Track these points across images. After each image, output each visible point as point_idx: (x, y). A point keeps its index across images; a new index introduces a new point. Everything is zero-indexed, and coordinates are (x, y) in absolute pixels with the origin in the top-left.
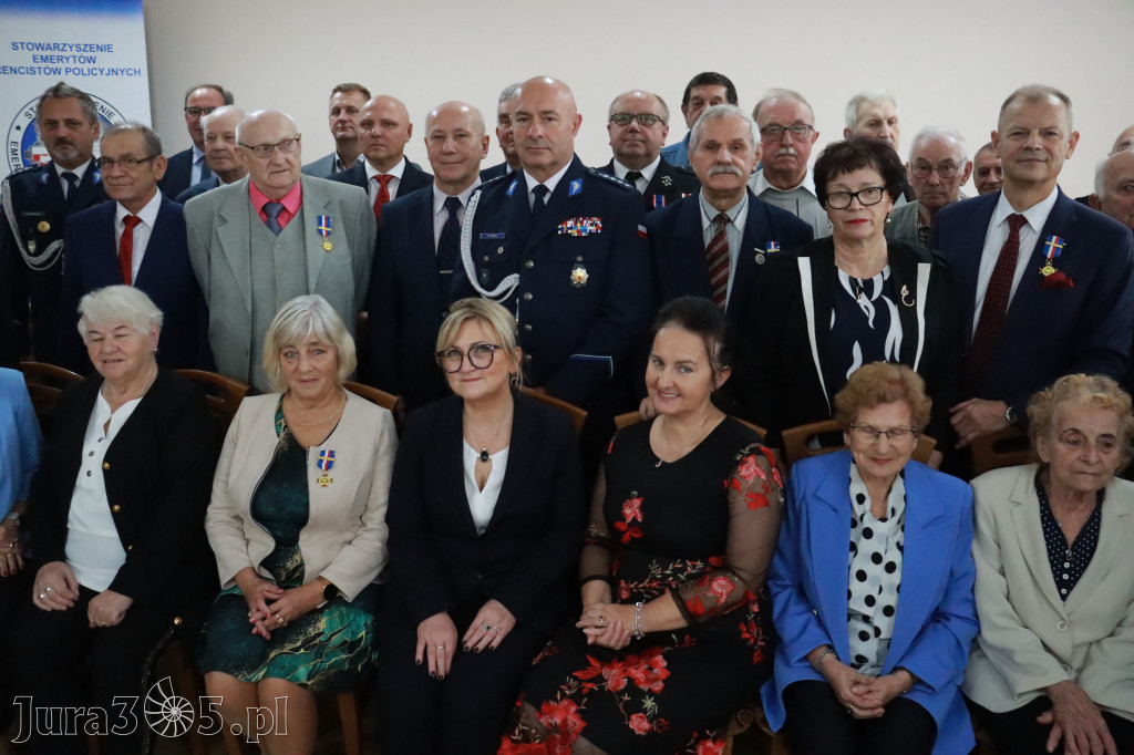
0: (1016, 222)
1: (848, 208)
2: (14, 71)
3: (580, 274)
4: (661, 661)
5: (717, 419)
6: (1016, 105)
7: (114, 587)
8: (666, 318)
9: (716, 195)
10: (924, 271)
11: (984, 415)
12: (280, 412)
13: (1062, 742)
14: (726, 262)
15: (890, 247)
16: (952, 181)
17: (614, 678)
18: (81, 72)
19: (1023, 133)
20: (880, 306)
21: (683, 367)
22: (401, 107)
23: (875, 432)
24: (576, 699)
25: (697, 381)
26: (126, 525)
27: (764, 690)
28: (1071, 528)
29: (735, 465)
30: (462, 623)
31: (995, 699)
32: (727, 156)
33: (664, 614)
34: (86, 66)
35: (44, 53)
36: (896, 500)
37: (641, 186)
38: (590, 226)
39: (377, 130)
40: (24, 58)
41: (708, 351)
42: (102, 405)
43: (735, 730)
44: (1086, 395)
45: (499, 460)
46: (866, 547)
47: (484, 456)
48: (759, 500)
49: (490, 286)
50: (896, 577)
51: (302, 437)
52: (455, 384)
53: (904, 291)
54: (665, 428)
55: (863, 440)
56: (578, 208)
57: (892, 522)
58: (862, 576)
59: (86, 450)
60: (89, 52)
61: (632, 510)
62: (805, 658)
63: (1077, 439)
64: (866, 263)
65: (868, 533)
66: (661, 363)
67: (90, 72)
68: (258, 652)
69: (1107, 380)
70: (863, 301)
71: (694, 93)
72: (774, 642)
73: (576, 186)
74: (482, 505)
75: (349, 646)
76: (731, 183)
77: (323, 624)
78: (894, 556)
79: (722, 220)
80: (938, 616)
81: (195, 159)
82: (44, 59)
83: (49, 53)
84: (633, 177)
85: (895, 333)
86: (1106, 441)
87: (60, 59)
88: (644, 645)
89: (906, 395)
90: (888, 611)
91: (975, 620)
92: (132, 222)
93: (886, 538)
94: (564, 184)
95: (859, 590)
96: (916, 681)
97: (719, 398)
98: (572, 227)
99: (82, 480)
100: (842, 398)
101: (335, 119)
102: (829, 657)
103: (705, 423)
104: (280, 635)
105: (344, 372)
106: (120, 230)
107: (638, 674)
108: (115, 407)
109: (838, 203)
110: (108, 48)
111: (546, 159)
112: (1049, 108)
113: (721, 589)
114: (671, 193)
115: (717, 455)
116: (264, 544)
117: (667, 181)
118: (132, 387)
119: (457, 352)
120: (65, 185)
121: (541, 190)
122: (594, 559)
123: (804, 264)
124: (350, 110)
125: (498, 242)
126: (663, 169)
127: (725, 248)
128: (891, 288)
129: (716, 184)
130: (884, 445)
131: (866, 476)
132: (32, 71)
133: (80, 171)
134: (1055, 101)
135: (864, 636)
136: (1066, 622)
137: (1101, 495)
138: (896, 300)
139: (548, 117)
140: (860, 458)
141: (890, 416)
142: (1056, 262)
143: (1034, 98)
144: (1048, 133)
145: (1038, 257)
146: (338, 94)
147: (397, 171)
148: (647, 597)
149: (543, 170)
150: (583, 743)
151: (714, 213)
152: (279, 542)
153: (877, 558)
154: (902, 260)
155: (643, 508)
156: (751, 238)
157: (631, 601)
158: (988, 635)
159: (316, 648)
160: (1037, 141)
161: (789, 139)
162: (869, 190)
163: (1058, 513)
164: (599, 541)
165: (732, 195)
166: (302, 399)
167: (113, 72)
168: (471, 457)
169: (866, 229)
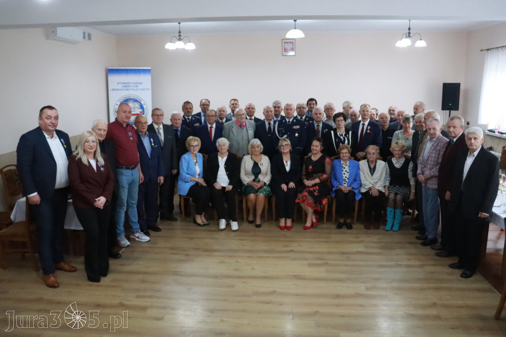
0: (363, 124)
1: (339, 123)
2: (117, 90)
3: (297, 135)
4: (317, 187)
5: (322, 154)
6: (363, 107)
7: (230, 184)
8: (314, 140)
9: (317, 122)
10: (350, 132)
11: (361, 154)
12: (251, 158)
13: (372, 193)
14: (319, 133)
15: (345, 129)
16: (356, 118)
17: (311, 189)
18: (134, 90)
19: (364, 111)
20: (344, 138)
21: (317, 146)
22: (254, 105)
23: (343, 153)
24: (306, 192)
25: (319, 148)
26: (230, 176)
27: (332, 193)
28: (372, 166)
29: (325, 159)
30: (287, 185)
31: (363, 190)
32: (319, 115)
33: (317, 181)
34: (135, 88)
35: (125, 85)
36: (348, 163)
37: (303, 120)
38: (298, 127)
39: (251, 109)
40: (120, 86)
41: (320, 144)
42: (220, 158)
43: (328, 197)
44: (371, 148)
45: (289, 162)
46: (344, 170)
47: (286, 162)
48: (329, 164)
49: (282, 137)
50: (348, 174)
51: (257, 161)
52: (282, 151)
53: (348, 135)
54: (314, 156)
55: (342, 155)
56: (296, 124)
57: (347, 166)
58: (344, 174)
59: (220, 164)
60: (137, 84)
61: (311, 167)
62: (337, 187)
63: (370, 154)
64: (341, 132)
65: (344, 168)
66: (314, 146)
67: (137, 90)
68: (256, 191)
69: (375, 146)
70: (341, 137)
71: (309, 102)
72: (332, 186)
73: (295, 121)
74: (288, 168)
75: (269, 191)
76: (319, 120)
77: (265, 187)
78: (348, 171)
79: (318, 126)
80: (355, 180)
81: (202, 115)
82: (125, 87)
83: (126, 85)
84: (301, 118)
85: (346, 142)
86: (373, 154)
87: (129, 86)
88: (315, 185)
89: (347, 148)
90: (348, 179)
91: (360, 181)
92: (211, 127)
93: (347, 168)
94: (293, 120)
95: (344, 176)
96: (353, 188)
97: (322, 151)
98: (295, 127)
99: (220, 169)
100: (339, 149)
101: (232, 106)
102: (340, 186)
103: (319, 155)
104: (259, 189)
105: (261, 151)
106: (209, 129)
107: (314, 188)
108: (222, 158)
109: (337, 122)
110: (141, 83)
111: (291, 116)
112: (367, 108)
113: (325, 176)
114: (308, 121)
115: (322, 159)
116: (253, 177)
117: (307, 119)
118: (225, 155)
119: (283, 146)
120: (188, 120)
121: (289, 121)
122: (304, 177)
123: (332, 132)
124: (236, 104)
125: (283, 130)
126: (306, 117)
127: (319, 130)
128: (345, 135)
129: (317, 120)
130: (345, 155)
131: (343, 160)
132: (121, 90)
133: (190, 118)
134: (368, 106)
135: (345, 183)
136: (373, 179)
137: (376, 162)
138: (346, 137)
139: (291, 109)
140: (342, 157)
141: (345, 151)
142: (369, 130)
143: (365, 106)
144: (367, 111)
145: (367, 130)
146: (232, 101)
147: (253, 118)
148: (314, 179)
149: (289, 118)
150: (309, 197)
151: (317, 125)
152: (255, 177)
153: (346, 171)
154: (347, 131)
155: (312, 167)
156: (323, 128)
157: (312, 180)
158: (363, 182)
159: (265, 190)
160: (366, 112)
161: (330, 111)
162: (341, 120)
163: (370, 165)
164: (304, 175)
165: (319, 121)
166: (255, 155)
167: (143, 89)
168: (285, 162)
169: (341, 126)
